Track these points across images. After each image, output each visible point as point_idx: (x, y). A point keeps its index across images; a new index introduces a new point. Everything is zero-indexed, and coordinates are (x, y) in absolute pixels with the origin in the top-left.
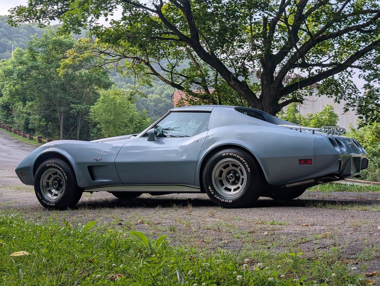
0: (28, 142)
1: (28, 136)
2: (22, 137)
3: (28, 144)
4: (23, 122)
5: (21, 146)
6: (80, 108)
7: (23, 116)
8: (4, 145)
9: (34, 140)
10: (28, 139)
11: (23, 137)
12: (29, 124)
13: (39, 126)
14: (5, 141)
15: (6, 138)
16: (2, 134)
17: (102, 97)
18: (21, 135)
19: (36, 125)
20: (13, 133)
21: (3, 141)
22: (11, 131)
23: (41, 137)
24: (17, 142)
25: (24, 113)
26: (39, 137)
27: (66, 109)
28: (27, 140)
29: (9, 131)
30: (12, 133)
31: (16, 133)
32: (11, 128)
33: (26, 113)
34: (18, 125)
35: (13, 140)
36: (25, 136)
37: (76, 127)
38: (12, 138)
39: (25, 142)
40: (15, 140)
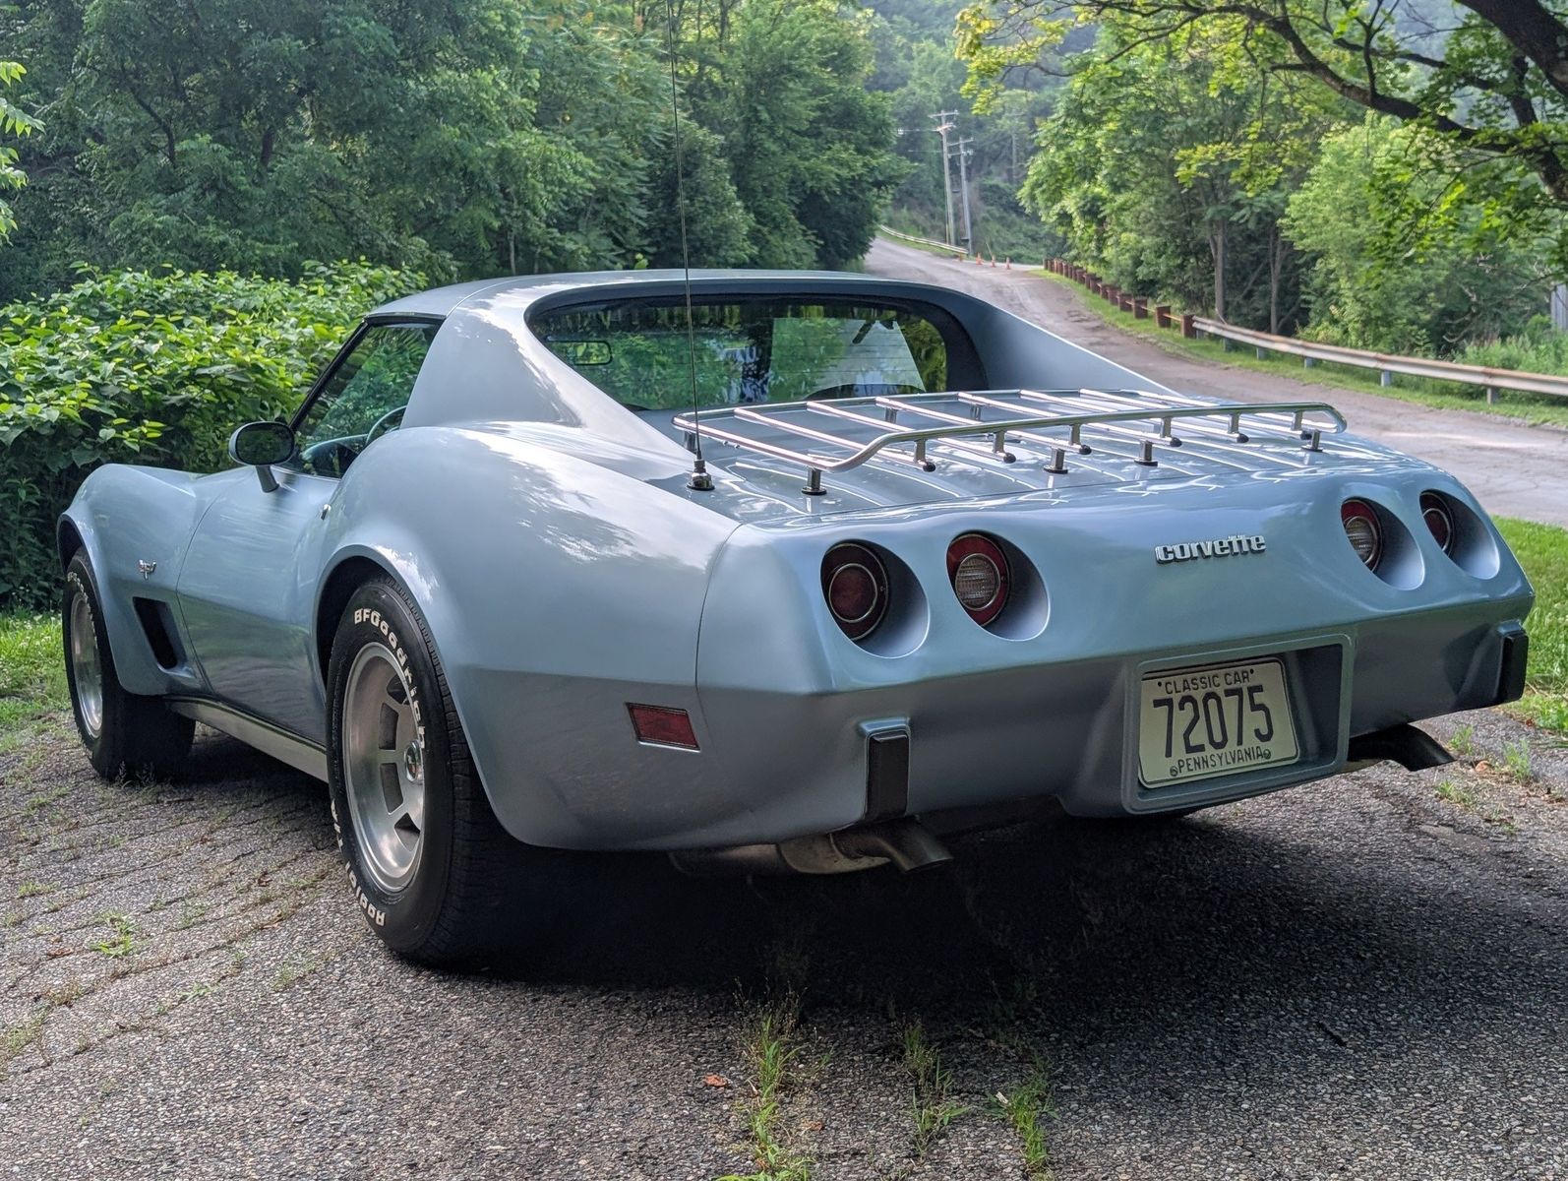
0: (1130, 325)
1: (1133, 304)
2: (1118, 308)
3: (1127, 334)
4: (1126, 260)
6: (1268, 202)
9: (1151, 317)
10: (1133, 314)
11: (1121, 309)
12: (1139, 266)
15: (1070, 315)
16: (1069, 300)
17: (1326, 160)
18: (1114, 302)
19: (1161, 270)
21: (1057, 324)
22: (1096, 290)
23: (1167, 310)
26: (1163, 311)
28: (1125, 321)
29: (1093, 292)
30: (1098, 299)
31: (1105, 296)
32: (1100, 279)
35: (1087, 321)
36: (1126, 308)
37: (1267, 271)
38: (1087, 315)
39: (1120, 326)
40: (1094, 320)
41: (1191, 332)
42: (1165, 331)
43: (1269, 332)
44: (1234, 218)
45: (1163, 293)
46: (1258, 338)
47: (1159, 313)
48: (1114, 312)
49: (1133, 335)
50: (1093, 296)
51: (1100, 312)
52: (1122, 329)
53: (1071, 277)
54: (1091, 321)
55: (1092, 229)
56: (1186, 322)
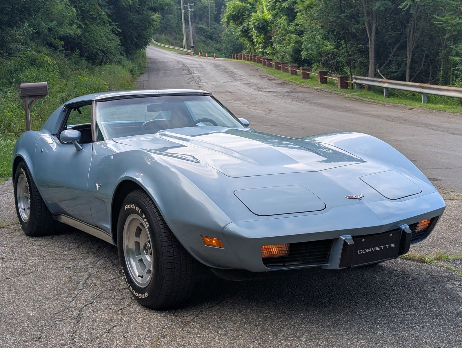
0: (302, 82)
1: (300, 72)
2: (290, 74)
3: (302, 87)
4: (290, 48)
5: (289, 90)
7: (290, 38)
8: (259, 89)
9: (312, 78)
10: (302, 77)
11: (292, 74)
12: (300, 51)
13: (320, 54)
14: (262, 83)
15: (262, 77)
16: (257, 70)
18: (286, 71)
19: (315, 53)
21: (258, 82)
22: (270, 65)
23: (325, 73)
24: (282, 84)
25: (292, 33)
26: (321, 73)
27: (386, 4)
28: (299, 79)
29: (268, 67)
30: (273, 70)
31: (278, 68)
32: (271, 60)
33: (294, 32)
34: (283, 54)
35: (274, 80)
36: (294, 73)
37: (404, 47)
38: (272, 77)
39: (296, 82)
40: (278, 80)
41: (344, 85)
42: (324, 85)
45: (314, 66)
46: (423, 88)
47: (320, 75)
48: (288, 76)
49: (309, 87)
50: (270, 68)
51: (279, 76)
52: (298, 84)
53: (251, 60)
54: (276, 80)
55: (262, 36)
56: (341, 80)
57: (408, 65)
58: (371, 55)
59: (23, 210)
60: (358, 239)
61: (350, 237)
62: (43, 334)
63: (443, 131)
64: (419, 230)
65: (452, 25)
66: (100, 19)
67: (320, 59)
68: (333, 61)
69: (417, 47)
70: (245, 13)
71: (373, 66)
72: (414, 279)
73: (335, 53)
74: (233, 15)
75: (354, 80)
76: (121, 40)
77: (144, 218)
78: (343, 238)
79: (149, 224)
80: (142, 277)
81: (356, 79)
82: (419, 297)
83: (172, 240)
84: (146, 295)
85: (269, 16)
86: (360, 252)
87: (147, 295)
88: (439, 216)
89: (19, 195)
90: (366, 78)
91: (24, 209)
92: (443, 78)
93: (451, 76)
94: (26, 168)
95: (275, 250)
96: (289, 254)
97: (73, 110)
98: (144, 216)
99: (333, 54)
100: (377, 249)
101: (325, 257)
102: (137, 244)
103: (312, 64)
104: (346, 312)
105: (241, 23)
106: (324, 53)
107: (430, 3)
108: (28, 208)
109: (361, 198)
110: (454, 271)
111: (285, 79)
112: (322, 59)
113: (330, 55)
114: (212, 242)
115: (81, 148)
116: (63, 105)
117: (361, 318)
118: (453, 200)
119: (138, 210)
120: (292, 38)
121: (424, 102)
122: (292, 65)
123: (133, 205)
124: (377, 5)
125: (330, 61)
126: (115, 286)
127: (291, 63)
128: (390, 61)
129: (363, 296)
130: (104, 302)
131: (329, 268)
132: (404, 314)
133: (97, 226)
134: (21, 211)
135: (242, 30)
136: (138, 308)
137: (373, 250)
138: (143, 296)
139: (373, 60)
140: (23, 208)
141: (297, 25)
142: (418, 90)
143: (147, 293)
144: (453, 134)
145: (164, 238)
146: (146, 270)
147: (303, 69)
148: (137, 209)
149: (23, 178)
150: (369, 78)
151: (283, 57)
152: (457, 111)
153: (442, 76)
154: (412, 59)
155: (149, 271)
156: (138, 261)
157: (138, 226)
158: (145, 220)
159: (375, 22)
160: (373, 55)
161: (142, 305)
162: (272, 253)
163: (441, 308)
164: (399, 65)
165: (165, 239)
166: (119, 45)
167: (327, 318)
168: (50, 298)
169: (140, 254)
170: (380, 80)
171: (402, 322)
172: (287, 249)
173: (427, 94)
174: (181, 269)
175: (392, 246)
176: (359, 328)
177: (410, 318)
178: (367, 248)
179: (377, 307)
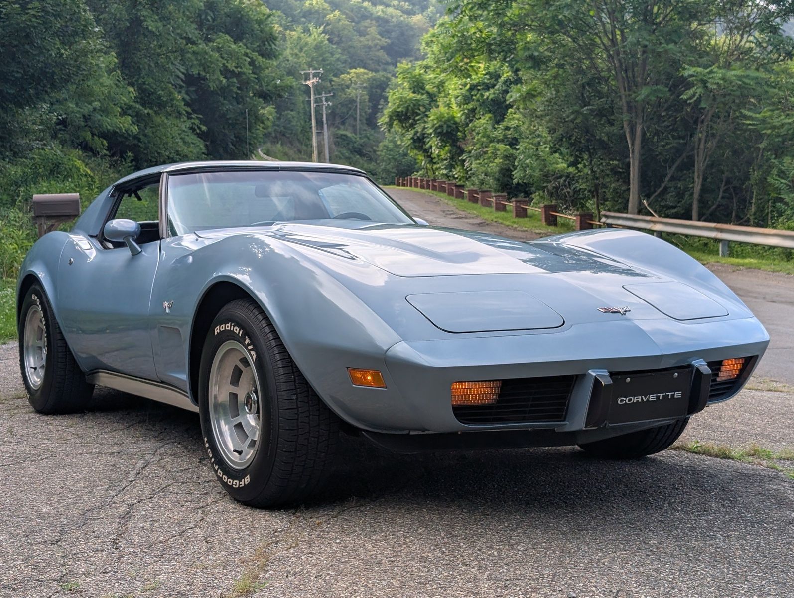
0: (514, 222)
1: (511, 205)
2: (494, 209)
3: (515, 229)
4: (495, 166)
6: (723, 79)
7: (496, 149)
9: (531, 217)
10: (514, 214)
11: (498, 209)
12: (512, 171)
13: (546, 176)
14: (445, 222)
15: (446, 213)
16: (437, 203)
18: (487, 204)
19: (537, 174)
20: (466, 200)
21: (439, 220)
22: (460, 196)
23: (555, 208)
24: (480, 224)
25: (498, 141)
26: (547, 209)
27: (660, 91)
28: (509, 218)
29: (456, 197)
30: (465, 203)
31: (474, 200)
32: (462, 187)
33: (502, 141)
34: (482, 177)
35: (466, 218)
36: (501, 208)
37: (689, 165)
38: (463, 214)
39: (505, 222)
40: (473, 218)
42: (553, 227)
43: (746, 223)
44: (684, 97)
45: (536, 197)
46: (721, 231)
47: (546, 212)
48: (491, 212)
49: (526, 231)
50: (460, 200)
51: (475, 212)
52: (508, 226)
53: (428, 188)
54: (470, 218)
55: (447, 148)
56: (581, 219)
57: (696, 196)
58: (634, 176)
59: (33, 370)
60: (619, 377)
61: (605, 372)
62: (64, 537)
63: (756, 298)
64: (724, 379)
65: (773, 128)
66: (172, 106)
67: (545, 185)
68: (569, 190)
69: (711, 166)
70: (419, 110)
71: (636, 196)
72: (711, 476)
73: (571, 176)
74: (399, 112)
75: (603, 220)
76: (206, 146)
77: (249, 345)
78: (593, 373)
79: (256, 353)
80: (240, 453)
81: (607, 217)
82: (721, 498)
83: (295, 381)
84: (247, 480)
85: (458, 114)
86: (622, 401)
87: (249, 480)
88: (757, 356)
89: (28, 343)
90: (624, 215)
91: (35, 369)
92: (755, 219)
93: (769, 215)
94: (41, 293)
95: (474, 392)
96: (498, 402)
97: (126, 195)
98: (247, 341)
99: (568, 177)
100: (652, 397)
101: (561, 411)
102: (234, 396)
103: (531, 194)
104: (594, 515)
105: (412, 126)
106: (553, 175)
107: (734, 91)
108: (42, 367)
109: (626, 312)
110: (781, 471)
111: (486, 217)
112: (550, 186)
113: (564, 179)
114: (365, 378)
115: (140, 250)
116: (111, 187)
117: (621, 523)
118: (775, 391)
119: (237, 332)
120: (499, 150)
121: (723, 255)
122: (498, 194)
123: (229, 325)
124: (644, 92)
125: (563, 190)
126: (192, 478)
127: (496, 191)
128: (666, 189)
129: (624, 495)
130: (172, 497)
131: (567, 429)
132: (696, 520)
133: (162, 382)
134: (29, 371)
135: (412, 138)
136: (231, 506)
137: (645, 400)
138: (242, 483)
139: (636, 186)
140: (33, 366)
141: (507, 128)
142: (713, 234)
143: (248, 477)
144: (773, 302)
145: (281, 377)
146: (248, 441)
147: (516, 201)
148: (236, 330)
149: (36, 312)
150: (629, 216)
151: (482, 183)
152: (779, 269)
153: (755, 214)
154: (703, 185)
155: (253, 443)
156: (235, 426)
157: (236, 366)
158: (250, 347)
159: (641, 121)
160: (636, 176)
161: (238, 502)
162: (469, 397)
163: (760, 513)
164: (680, 195)
165: (283, 379)
166: (203, 153)
167: (562, 522)
168: (78, 491)
169: (238, 415)
170: (648, 218)
171: (692, 529)
172: (495, 390)
173: (729, 241)
174: (309, 432)
175: (678, 395)
176: (618, 535)
177: (706, 525)
178: (634, 396)
179: (648, 510)
